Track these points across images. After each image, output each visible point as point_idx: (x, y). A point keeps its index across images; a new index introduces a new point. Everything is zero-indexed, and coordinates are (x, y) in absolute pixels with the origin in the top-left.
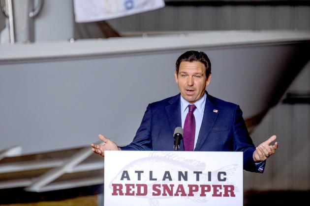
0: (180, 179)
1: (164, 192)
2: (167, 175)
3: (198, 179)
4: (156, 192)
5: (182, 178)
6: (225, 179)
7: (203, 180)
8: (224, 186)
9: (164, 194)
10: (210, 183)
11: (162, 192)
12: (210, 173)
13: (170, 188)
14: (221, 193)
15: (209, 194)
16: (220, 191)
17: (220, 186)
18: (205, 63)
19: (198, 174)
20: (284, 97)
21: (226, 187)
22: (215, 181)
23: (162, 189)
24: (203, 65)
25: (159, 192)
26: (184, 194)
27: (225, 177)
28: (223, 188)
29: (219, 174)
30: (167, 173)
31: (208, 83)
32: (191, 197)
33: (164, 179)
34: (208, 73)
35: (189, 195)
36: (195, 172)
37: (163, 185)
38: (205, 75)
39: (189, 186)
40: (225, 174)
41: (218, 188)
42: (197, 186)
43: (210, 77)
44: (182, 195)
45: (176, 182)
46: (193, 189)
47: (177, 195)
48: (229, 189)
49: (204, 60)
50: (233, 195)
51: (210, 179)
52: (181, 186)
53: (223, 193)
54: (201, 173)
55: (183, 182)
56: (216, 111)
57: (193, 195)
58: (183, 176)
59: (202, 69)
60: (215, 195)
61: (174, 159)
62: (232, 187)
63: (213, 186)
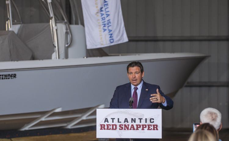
0: (132, 122)
1: (125, 128)
2: (126, 120)
3: (140, 122)
4: (121, 128)
5: (133, 121)
6: (153, 122)
7: (143, 122)
8: (153, 125)
9: (125, 129)
10: (146, 124)
11: (124, 128)
12: (146, 119)
13: (127, 126)
14: (151, 128)
15: (146, 129)
16: (151, 127)
17: (151, 125)
18: (140, 67)
19: (140, 119)
20: (186, 84)
21: (154, 125)
22: (148, 123)
23: (123, 127)
24: (139, 68)
25: (122, 128)
26: (134, 129)
27: (153, 121)
28: (152, 126)
29: (151, 119)
30: (126, 119)
31: (143, 76)
32: (137, 131)
33: (125, 122)
34: (142, 71)
35: (136, 130)
36: (139, 119)
37: (124, 125)
38: (140, 72)
39: (136, 125)
40: (153, 119)
41: (150, 126)
42: (140, 125)
43: (143, 73)
44: (133, 129)
45: (130, 123)
46: (138, 127)
47: (131, 129)
48: (155, 126)
49: (139, 65)
50: (157, 129)
51: (146, 122)
52: (132, 125)
53: (152, 128)
54: (142, 119)
55: (133, 123)
56: (147, 90)
57: (138, 130)
58: (133, 120)
59: (139, 70)
60: (149, 129)
61: (129, 112)
62: (157, 126)
63: (148, 125)
